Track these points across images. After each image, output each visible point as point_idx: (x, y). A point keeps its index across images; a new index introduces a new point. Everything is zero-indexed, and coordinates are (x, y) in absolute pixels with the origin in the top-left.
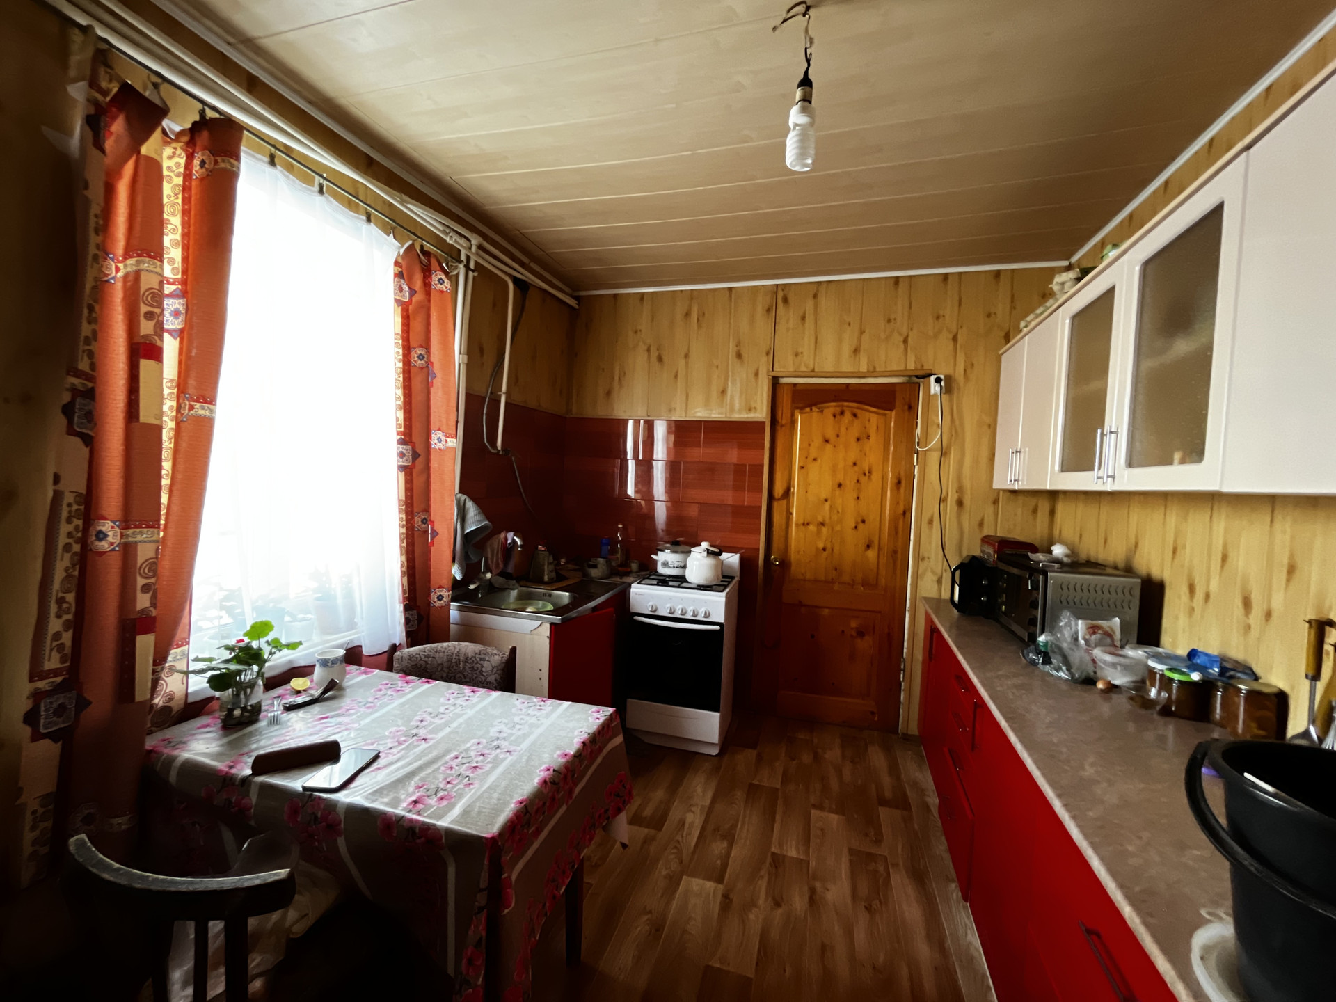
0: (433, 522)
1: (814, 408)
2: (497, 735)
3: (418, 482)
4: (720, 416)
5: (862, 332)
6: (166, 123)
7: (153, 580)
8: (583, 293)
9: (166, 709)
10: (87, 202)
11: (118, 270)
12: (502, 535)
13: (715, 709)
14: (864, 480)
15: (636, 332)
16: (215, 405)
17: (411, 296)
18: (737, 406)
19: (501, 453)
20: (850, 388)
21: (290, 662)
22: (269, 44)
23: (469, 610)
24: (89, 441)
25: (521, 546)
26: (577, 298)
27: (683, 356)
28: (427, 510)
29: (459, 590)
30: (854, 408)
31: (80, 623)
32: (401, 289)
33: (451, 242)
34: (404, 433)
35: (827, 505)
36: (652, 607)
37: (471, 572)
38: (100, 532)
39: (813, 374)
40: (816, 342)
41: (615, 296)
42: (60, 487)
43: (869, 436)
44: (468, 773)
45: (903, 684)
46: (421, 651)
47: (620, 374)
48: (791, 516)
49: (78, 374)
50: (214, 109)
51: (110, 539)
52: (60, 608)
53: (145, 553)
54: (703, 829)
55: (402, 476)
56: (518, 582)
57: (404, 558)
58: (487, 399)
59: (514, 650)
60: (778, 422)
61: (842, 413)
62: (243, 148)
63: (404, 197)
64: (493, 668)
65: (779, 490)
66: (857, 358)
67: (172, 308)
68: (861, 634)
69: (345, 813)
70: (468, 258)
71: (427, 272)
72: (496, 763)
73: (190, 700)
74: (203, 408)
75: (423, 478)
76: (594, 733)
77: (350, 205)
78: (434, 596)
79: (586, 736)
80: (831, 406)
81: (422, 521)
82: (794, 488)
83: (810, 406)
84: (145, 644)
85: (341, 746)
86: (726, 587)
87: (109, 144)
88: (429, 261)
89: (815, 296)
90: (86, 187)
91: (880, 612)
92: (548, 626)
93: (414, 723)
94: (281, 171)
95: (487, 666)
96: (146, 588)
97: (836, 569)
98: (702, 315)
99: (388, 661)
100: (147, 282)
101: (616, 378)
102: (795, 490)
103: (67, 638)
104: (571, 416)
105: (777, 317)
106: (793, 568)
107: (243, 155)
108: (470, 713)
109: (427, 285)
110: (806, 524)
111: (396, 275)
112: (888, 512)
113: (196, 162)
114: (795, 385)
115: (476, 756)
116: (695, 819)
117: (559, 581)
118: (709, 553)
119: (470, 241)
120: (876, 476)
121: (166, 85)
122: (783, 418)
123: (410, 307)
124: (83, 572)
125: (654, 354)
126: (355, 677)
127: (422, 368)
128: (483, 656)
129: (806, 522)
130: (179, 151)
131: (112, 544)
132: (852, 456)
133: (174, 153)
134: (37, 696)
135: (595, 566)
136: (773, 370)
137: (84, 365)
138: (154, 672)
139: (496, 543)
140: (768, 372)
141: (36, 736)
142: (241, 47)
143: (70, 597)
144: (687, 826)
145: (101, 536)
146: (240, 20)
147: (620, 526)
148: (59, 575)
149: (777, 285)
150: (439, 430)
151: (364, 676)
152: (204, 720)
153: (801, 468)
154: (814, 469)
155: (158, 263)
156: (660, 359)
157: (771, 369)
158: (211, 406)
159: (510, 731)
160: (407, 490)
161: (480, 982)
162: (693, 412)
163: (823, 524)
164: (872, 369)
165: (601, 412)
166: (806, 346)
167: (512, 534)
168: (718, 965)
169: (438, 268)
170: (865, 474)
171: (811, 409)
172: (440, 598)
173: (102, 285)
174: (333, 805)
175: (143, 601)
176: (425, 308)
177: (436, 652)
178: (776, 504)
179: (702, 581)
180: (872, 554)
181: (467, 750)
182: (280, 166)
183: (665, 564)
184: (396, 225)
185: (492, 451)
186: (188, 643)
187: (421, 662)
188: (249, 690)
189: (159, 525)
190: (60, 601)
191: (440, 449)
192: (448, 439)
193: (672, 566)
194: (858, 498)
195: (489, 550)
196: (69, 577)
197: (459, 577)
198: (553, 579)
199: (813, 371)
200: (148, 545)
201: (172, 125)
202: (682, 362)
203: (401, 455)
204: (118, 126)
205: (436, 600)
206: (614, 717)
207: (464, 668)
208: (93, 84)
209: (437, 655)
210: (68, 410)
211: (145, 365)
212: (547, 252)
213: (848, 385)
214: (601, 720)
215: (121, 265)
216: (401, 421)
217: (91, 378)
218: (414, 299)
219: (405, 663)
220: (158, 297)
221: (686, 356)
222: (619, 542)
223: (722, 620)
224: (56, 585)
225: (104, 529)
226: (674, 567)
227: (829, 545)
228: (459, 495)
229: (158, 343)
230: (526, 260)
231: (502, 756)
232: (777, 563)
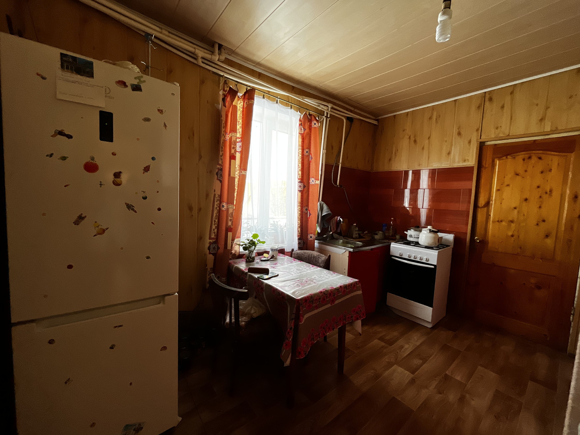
0: (310, 210)
1: (508, 157)
2: (314, 278)
3: (305, 196)
4: (446, 166)
5: (547, 108)
6: (238, 94)
7: (232, 218)
8: (380, 118)
9: (235, 254)
10: (222, 120)
11: (228, 137)
12: (336, 217)
13: (431, 306)
14: (545, 196)
15: (404, 131)
16: (247, 171)
17: (304, 131)
18: (457, 160)
19: (338, 187)
20: (537, 142)
21: (265, 249)
22: (263, 62)
23: (322, 243)
24: (221, 181)
25: (343, 222)
26: (377, 120)
27: (427, 138)
28: (308, 206)
29: (320, 236)
30: (540, 154)
31: (218, 227)
32: (301, 129)
33: (320, 109)
34: (301, 179)
35: (516, 211)
36: (400, 253)
37: (324, 230)
38: (223, 205)
39: (508, 137)
40: (511, 119)
41: (395, 116)
42: (215, 193)
43: (551, 170)
44: (300, 285)
45: (572, 323)
46: (300, 252)
47: (395, 151)
48: (489, 217)
49: (219, 165)
50: (249, 86)
51: (225, 207)
52: (215, 223)
53: (231, 211)
54: (412, 352)
55: (300, 194)
56: (343, 237)
57: (299, 222)
58: (334, 166)
59: (330, 256)
60: (483, 166)
61: (530, 158)
62: (255, 95)
63: (304, 97)
64: (322, 261)
65: (482, 201)
66: (543, 124)
67: (239, 145)
68: (539, 287)
69: (265, 285)
70: (327, 113)
71: (310, 121)
72: (310, 284)
73: (240, 254)
74: (244, 172)
75: (307, 194)
76: (346, 285)
77: (287, 105)
78: (309, 236)
79: (343, 285)
80: (521, 155)
81: (306, 210)
82: (492, 201)
83: (506, 155)
84: (230, 234)
85: (270, 271)
86: (440, 249)
87: (227, 104)
88: (311, 118)
89: (512, 93)
90: (222, 117)
91: (554, 276)
92: (348, 252)
93: (291, 270)
94: (266, 99)
95: (320, 261)
96: (231, 220)
97: (521, 248)
98: (439, 116)
99: (291, 254)
100: (233, 139)
101: (394, 153)
102: (493, 203)
103: (216, 230)
104: (374, 171)
105: (485, 110)
106: (490, 245)
107: (255, 98)
108: (309, 271)
109: (310, 127)
110: (500, 221)
111: (300, 125)
112: (565, 215)
113: (245, 103)
114: (495, 145)
115: (304, 281)
116: (408, 348)
117: (360, 237)
118: (430, 231)
119: (328, 107)
120: (556, 194)
121: (239, 84)
122: (487, 162)
123: (304, 135)
124: (219, 215)
125: (412, 139)
126: (281, 257)
127: (307, 156)
128: (319, 257)
129: (500, 220)
130: (242, 101)
131: (225, 209)
132: (537, 182)
133: (240, 102)
134: (210, 243)
135: (377, 234)
136: (480, 138)
137: (220, 163)
138: (232, 242)
139: (333, 221)
140: (477, 140)
141: (210, 253)
142: (257, 66)
143: (217, 220)
144: (404, 348)
145: (223, 206)
146: (255, 58)
147: (392, 219)
148: (215, 215)
149: (485, 92)
150: (313, 177)
151: (283, 257)
152: (242, 259)
153: (498, 190)
154: (507, 192)
155: (236, 133)
156: (415, 141)
157: (479, 138)
158: (246, 172)
159: (318, 278)
160: (301, 198)
161: (290, 340)
162: (431, 165)
163: (512, 222)
164: (554, 129)
165: (386, 169)
166: (504, 122)
167: (339, 217)
168: (400, 400)
169: (314, 119)
170: (546, 193)
171: (507, 157)
172: (311, 237)
173: (225, 141)
174: (263, 283)
175: (230, 223)
176: (309, 134)
177: (305, 253)
178: (479, 210)
179: (426, 244)
180: (549, 242)
181: (303, 279)
182: (266, 98)
183: (411, 236)
184: (300, 107)
185: (335, 186)
186: (240, 238)
187: (300, 256)
188: (252, 253)
189: (234, 204)
190: (215, 221)
191: (313, 184)
192: (316, 181)
193: (414, 237)
194: (540, 207)
195: (331, 223)
196: (216, 215)
197: (319, 231)
198: (357, 237)
199: (509, 135)
200: (231, 209)
201: (240, 94)
202: (427, 141)
203: (300, 187)
204: (228, 99)
205: (310, 238)
206: (358, 283)
207: (313, 260)
208: (224, 90)
209: (305, 254)
210: (217, 174)
211: (232, 161)
212: (360, 104)
213: (535, 141)
214: (351, 282)
215: (229, 136)
216: (300, 175)
217: (221, 166)
218: (305, 132)
219: (296, 255)
220: (235, 142)
221: (429, 138)
222: (392, 226)
223: (435, 264)
224: (214, 217)
225: (224, 204)
226: (415, 237)
227: (516, 233)
228: (321, 202)
229: (235, 155)
230: (352, 109)
231: (312, 283)
232: (478, 241)
